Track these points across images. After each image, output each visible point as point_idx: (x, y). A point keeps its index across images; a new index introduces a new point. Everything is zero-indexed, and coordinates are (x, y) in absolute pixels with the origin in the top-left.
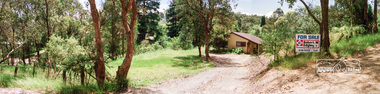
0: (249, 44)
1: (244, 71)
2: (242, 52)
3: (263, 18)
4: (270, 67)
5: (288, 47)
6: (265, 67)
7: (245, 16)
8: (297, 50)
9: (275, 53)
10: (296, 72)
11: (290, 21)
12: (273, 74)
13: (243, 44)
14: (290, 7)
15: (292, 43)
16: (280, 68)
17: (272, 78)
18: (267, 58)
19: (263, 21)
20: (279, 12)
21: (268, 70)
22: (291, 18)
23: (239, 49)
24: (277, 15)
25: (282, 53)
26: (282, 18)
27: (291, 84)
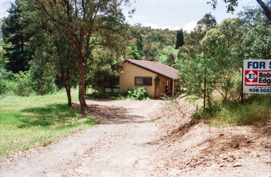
0: (157, 80)
1: (150, 131)
2: (146, 95)
3: (180, 35)
4: (196, 119)
5: (229, 85)
6: (187, 120)
7: (148, 30)
8: (246, 89)
9: (206, 94)
10: (245, 131)
11: (228, 37)
12: (201, 132)
13: (147, 82)
14: (230, 9)
15: (236, 78)
16: (214, 121)
17: (201, 139)
18: (190, 104)
19: (180, 38)
20: (209, 21)
21: (192, 124)
22: (231, 30)
23: (140, 90)
24: (204, 27)
25: (217, 95)
26: (214, 31)
27: (236, 153)
